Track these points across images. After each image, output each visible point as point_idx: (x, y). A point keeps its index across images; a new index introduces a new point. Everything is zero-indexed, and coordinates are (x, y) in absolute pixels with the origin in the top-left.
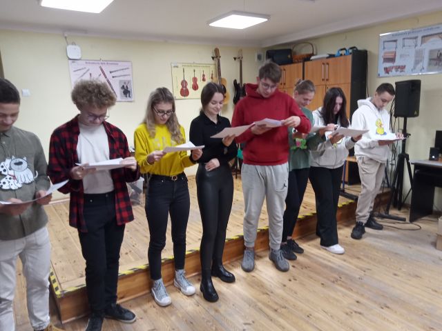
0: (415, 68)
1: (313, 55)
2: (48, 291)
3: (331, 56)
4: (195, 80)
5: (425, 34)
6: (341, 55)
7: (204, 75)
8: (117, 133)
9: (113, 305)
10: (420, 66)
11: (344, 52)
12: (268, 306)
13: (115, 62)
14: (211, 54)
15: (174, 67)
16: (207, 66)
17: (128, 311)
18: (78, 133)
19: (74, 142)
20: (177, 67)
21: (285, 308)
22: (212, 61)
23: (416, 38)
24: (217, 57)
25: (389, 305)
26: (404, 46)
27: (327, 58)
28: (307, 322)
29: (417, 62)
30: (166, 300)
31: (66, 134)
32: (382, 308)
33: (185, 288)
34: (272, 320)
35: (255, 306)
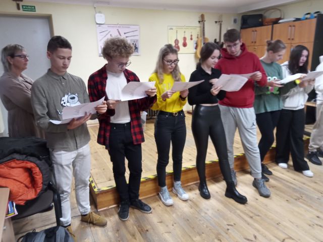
1: (280, 19)
2: (88, 188)
3: (298, 20)
4: (185, 39)
6: (307, 19)
7: (191, 36)
8: (133, 76)
9: (136, 200)
11: (308, 16)
12: (245, 214)
13: (128, 26)
14: (198, 19)
15: (170, 29)
16: (194, 28)
17: (146, 205)
18: (106, 78)
19: (103, 85)
20: (172, 29)
21: (259, 216)
22: (198, 25)
24: (202, 21)
27: (294, 21)
28: (278, 229)
30: (170, 201)
31: (98, 79)
33: (181, 195)
34: (248, 224)
35: (236, 212)
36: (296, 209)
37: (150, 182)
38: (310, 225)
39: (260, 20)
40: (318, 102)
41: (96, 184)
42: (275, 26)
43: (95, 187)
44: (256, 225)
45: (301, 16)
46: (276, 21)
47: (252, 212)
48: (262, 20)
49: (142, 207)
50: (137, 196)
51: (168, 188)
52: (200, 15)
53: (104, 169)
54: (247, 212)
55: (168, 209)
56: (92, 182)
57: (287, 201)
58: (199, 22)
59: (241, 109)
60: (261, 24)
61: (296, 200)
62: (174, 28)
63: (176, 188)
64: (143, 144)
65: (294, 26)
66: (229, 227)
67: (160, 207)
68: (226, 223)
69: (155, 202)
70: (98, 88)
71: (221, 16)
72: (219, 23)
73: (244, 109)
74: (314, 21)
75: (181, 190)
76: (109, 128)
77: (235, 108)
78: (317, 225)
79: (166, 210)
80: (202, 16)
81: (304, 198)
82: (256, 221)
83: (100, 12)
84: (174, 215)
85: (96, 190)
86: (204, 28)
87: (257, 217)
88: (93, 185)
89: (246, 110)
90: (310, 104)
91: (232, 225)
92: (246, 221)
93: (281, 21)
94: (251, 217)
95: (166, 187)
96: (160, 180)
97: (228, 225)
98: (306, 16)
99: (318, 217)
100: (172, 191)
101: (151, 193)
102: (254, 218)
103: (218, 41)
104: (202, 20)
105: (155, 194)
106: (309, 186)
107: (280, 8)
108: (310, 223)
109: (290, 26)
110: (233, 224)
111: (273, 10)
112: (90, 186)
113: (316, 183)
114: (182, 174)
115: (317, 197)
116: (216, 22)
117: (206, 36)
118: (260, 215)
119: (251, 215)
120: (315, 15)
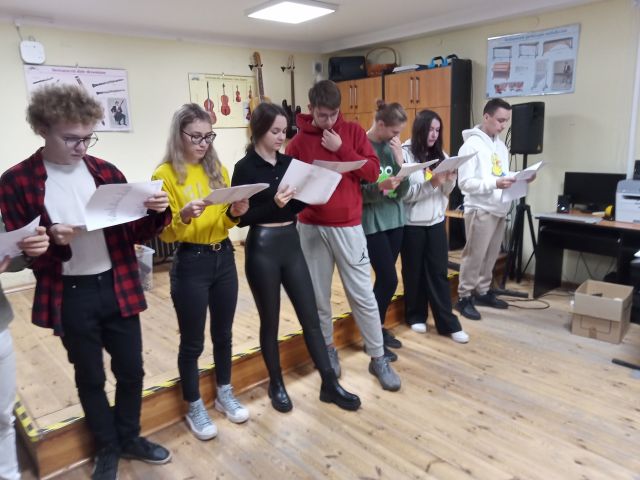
0: (535, 86)
1: (395, 65)
2: (12, 431)
3: (422, 67)
4: (225, 99)
5: (548, 39)
6: (436, 66)
7: (238, 93)
8: (109, 172)
9: (135, 440)
10: (541, 83)
11: (439, 62)
12: (359, 429)
13: (100, 71)
14: (250, 61)
15: (193, 79)
16: (243, 78)
17: (159, 447)
18: (44, 177)
19: (39, 193)
20: (197, 79)
21: (383, 429)
22: (249, 72)
23: (536, 44)
24: (257, 66)
25: (521, 413)
26: (520, 55)
27: (417, 70)
28: (417, 447)
29: (538, 79)
30: (209, 430)
31: (24, 180)
32: (514, 418)
33: (233, 412)
34: (366, 448)
35: (340, 429)
36: (445, 404)
37: (163, 396)
38: (469, 430)
39: (362, 67)
40: (467, 210)
41: (34, 419)
42: (387, 77)
43: (30, 427)
44: (379, 447)
45: (427, 62)
46: (388, 70)
47: (370, 424)
48: (365, 67)
49: (148, 453)
50: (137, 430)
51: (205, 403)
52: (252, 54)
53: (55, 383)
54: (361, 424)
55: (207, 446)
56: (24, 416)
57: (430, 391)
58: (251, 67)
59: (339, 229)
60: (364, 75)
61: (444, 387)
62: (202, 77)
63: (222, 400)
64: (142, 315)
65: (418, 78)
66: (329, 461)
67: (188, 446)
68: (323, 454)
69: (178, 436)
70: (25, 199)
71: (291, 58)
72: (289, 69)
73: (344, 228)
74: (449, 70)
75: (232, 403)
76: (59, 287)
77: (328, 228)
78: (480, 427)
79: (203, 450)
80: (256, 56)
81: (456, 382)
82: (379, 440)
83: (31, 38)
84: (220, 458)
85: (33, 433)
86: (260, 78)
87: (380, 432)
88: (26, 423)
89: (349, 230)
90: (455, 214)
91: (334, 457)
92: (360, 443)
93: (396, 70)
94: (370, 434)
95: (200, 401)
96: (186, 388)
97: (328, 457)
98: (436, 62)
99: (481, 413)
100: (214, 406)
101: (169, 420)
102: (375, 434)
103: (289, 103)
104: (256, 64)
105: (177, 419)
106: (464, 359)
107: (392, 46)
108: (470, 426)
109: (412, 78)
110: (337, 454)
111: (381, 50)
112: (18, 425)
113: (474, 352)
114: (233, 368)
115: (476, 377)
116: (283, 69)
117: (267, 95)
118: (385, 425)
119: (370, 429)
120: (449, 60)
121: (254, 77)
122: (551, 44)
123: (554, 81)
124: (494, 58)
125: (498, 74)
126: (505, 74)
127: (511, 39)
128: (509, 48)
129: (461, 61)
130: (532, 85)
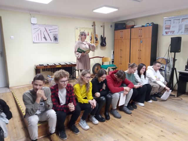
3: (143, 26)
5: (183, 18)
13: (51, 26)
14: (91, 24)
15: (76, 29)
16: (90, 29)
23: (179, 19)
26: (174, 23)
27: (141, 27)
34: (126, 139)
36: (150, 128)
39: (124, 26)
42: (132, 29)
47: (127, 132)
48: (125, 26)
52: (93, 22)
54: (124, 132)
57: (145, 123)
58: (92, 26)
60: (125, 28)
61: (150, 122)
68: (113, 140)
72: (103, 26)
74: (151, 27)
78: (162, 136)
80: (94, 23)
81: (153, 121)
82: (130, 137)
83: (34, 17)
86: (95, 29)
92: (124, 137)
93: (135, 27)
94: (127, 135)
98: (147, 25)
99: (162, 131)
104: (94, 25)
106: (155, 114)
108: (158, 135)
111: (130, 21)
113: (158, 112)
115: (160, 120)
116: (101, 26)
117: (96, 34)
118: (131, 133)
120: (151, 24)
121: (93, 28)
122: (184, 20)
123: (185, 31)
124: (165, 24)
125: (166, 28)
126: (169, 28)
127: (171, 18)
128: (170, 21)
129: (155, 24)
130: (177, 32)
